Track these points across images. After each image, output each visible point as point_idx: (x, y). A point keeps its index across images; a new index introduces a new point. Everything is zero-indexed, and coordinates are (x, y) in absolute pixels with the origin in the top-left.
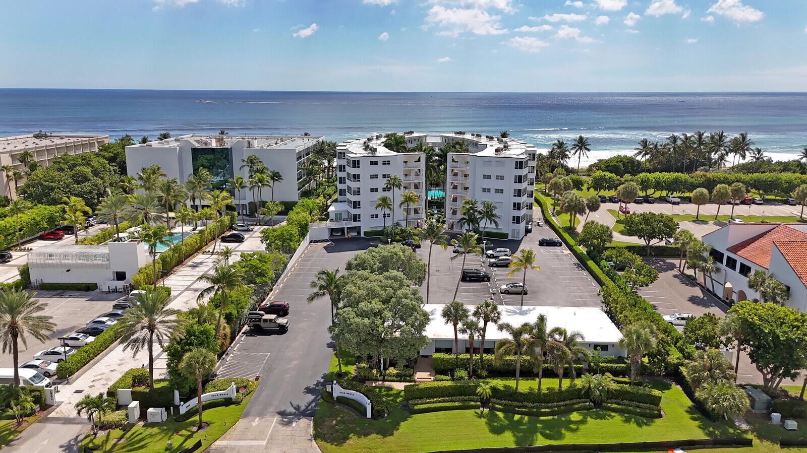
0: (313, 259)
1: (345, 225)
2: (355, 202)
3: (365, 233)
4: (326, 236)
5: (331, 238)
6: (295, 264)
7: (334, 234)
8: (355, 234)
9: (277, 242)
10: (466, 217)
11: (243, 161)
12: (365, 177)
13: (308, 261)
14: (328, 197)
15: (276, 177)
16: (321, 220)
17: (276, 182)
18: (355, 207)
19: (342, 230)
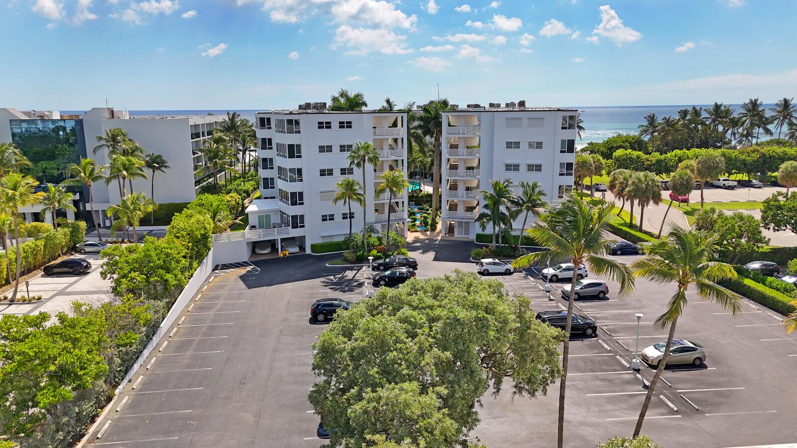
0: (221, 302)
1: (277, 235)
2: (293, 194)
3: (314, 247)
4: (245, 256)
5: (254, 259)
6: (179, 318)
7: (258, 251)
8: (296, 250)
9: (133, 274)
10: (488, 212)
11: (100, 138)
12: (309, 151)
13: (209, 308)
14: (244, 194)
15: (156, 163)
16: (234, 227)
17: (156, 171)
18: (294, 203)
19: (272, 244)
